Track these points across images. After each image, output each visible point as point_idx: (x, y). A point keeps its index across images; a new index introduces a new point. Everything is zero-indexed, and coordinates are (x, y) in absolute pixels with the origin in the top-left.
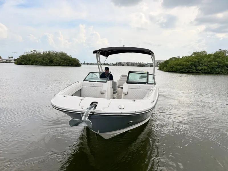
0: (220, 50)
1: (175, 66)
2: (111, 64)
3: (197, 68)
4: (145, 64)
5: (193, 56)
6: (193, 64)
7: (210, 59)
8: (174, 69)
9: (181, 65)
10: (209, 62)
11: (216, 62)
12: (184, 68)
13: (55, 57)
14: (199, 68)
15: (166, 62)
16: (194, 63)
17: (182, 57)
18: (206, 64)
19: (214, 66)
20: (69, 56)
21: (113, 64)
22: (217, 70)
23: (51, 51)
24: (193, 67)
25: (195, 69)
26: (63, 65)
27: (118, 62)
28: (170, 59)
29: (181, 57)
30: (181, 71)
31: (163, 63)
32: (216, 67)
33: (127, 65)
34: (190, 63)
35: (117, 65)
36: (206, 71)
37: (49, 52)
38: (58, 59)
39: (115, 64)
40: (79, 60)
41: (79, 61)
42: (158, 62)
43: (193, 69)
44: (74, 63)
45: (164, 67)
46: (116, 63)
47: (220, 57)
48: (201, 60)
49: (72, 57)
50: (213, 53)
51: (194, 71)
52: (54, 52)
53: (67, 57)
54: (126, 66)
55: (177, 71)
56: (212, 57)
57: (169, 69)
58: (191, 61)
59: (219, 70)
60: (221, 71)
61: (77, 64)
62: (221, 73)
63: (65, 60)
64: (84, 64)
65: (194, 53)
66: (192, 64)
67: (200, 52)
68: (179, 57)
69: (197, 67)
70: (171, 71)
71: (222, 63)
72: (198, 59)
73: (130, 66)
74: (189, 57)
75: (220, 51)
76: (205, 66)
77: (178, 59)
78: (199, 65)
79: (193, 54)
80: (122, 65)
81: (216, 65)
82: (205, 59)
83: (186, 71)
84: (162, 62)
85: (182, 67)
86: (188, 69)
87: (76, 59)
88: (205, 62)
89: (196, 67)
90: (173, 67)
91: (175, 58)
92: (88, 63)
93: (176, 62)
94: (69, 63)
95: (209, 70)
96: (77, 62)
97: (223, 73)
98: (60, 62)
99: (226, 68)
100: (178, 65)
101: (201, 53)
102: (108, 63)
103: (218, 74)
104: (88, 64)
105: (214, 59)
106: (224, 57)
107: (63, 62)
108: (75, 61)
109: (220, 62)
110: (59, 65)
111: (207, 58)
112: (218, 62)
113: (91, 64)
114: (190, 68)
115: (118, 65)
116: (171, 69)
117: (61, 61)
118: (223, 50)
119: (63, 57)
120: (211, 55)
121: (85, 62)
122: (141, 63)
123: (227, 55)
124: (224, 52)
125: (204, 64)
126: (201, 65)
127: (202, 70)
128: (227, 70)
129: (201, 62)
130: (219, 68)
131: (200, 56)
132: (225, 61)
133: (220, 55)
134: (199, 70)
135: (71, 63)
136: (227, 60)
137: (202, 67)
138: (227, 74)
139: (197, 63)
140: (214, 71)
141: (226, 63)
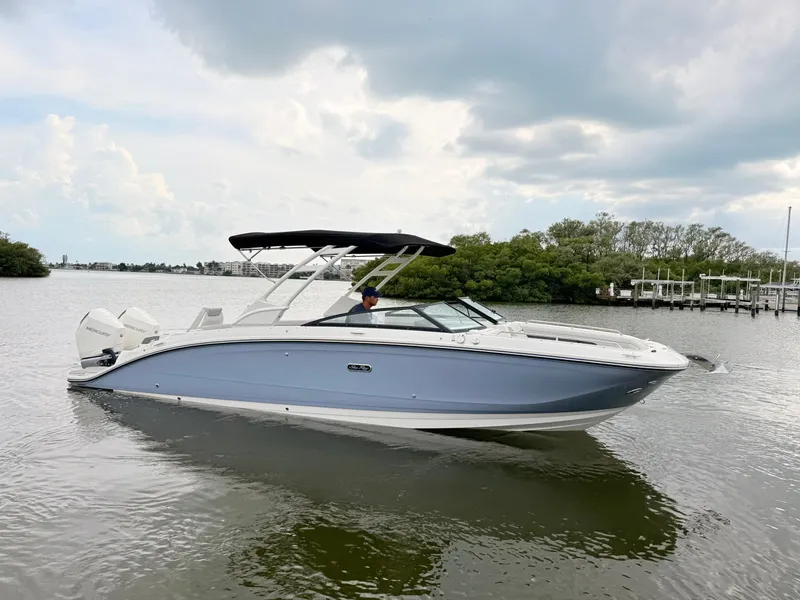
0: (525, 231)
1: (402, 279)
2: (178, 267)
3: (466, 285)
5: (454, 246)
6: (454, 273)
7: (500, 258)
8: (401, 289)
9: (418, 276)
10: (499, 266)
11: (515, 267)
12: (429, 285)
14: (471, 284)
16: (456, 269)
18: (490, 272)
19: (512, 280)
21: (185, 267)
22: (519, 290)
24: (455, 282)
25: (460, 288)
27: (208, 261)
30: (421, 293)
31: (365, 269)
32: (518, 281)
33: (241, 272)
34: (445, 269)
35: (202, 273)
36: (491, 294)
39: (196, 267)
40: (40, 252)
41: (40, 256)
42: (350, 263)
43: (455, 289)
44: (17, 261)
46: (199, 265)
47: (525, 251)
48: (475, 262)
49: (6, 240)
50: (508, 239)
51: (459, 293)
54: (239, 276)
55: (407, 295)
56: (506, 251)
58: (446, 263)
59: (526, 291)
60: (531, 295)
61: (31, 267)
62: (531, 299)
64: (62, 266)
65: (457, 240)
66: (452, 274)
67: (471, 235)
69: (465, 282)
70: (392, 293)
71: (533, 271)
72: (469, 257)
73: (253, 276)
75: (525, 234)
76: (486, 277)
78: (472, 277)
79: (452, 243)
80: (222, 273)
81: (516, 276)
82: (487, 258)
83: (433, 293)
84: (362, 264)
85: (422, 282)
86: (441, 289)
87: (22, 246)
88: (487, 267)
89: (463, 281)
90: (396, 281)
92: (80, 263)
95: (499, 290)
96: (32, 259)
97: (537, 300)
99: (543, 284)
100: (412, 276)
101: (476, 239)
102: (167, 265)
103: (522, 301)
104: (78, 267)
105: (511, 258)
106: (537, 252)
108: (22, 256)
109: (529, 269)
111: (490, 255)
112: (520, 267)
113: (93, 267)
114: (446, 286)
115: (207, 271)
118: (532, 232)
120: (501, 246)
121: (65, 258)
123: (544, 246)
124: (538, 237)
125: (483, 273)
126: (476, 274)
127: (479, 290)
128: (547, 290)
129: (475, 267)
130: (526, 286)
131: (472, 249)
132: (540, 264)
133: (525, 246)
134: (471, 292)
135: (1, 264)
136: (547, 262)
137: (479, 282)
138: (549, 302)
139: (465, 270)
140: (511, 294)
141: (543, 270)
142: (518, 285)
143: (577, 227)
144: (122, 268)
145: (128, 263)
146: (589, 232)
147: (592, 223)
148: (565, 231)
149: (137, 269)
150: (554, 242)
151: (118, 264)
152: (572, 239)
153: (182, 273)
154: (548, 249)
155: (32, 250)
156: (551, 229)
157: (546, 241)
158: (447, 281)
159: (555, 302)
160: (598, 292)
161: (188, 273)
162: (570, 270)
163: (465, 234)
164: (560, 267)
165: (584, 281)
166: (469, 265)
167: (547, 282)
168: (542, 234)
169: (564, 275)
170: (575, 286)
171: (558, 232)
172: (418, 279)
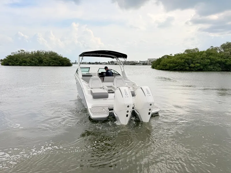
0: (212, 47)
1: (168, 64)
2: (103, 63)
3: (190, 66)
4: (137, 63)
5: (186, 53)
6: (186, 62)
7: (202, 56)
8: (167, 67)
9: (174, 63)
10: (202, 59)
11: (208, 59)
12: (177, 66)
13: (44, 57)
14: (192, 65)
15: (159, 60)
16: (187, 60)
17: (175, 55)
18: (199, 61)
19: (207, 63)
20: (59, 55)
21: (105, 63)
22: (209, 67)
23: (40, 51)
24: (186, 65)
25: (188, 66)
26: (53, 65)
28: (163, 57)
29: (173, 55)
30: (174, 68)
31: (156, 61)
32: (209, 64)
34: (183, 61)
35: (109, 64)
36: (199, 68)
37: (38, 52)
38: (48, 58)
40: (70, 60)
41: (70, 61)
42: (150, 60)
43: (186, 67)
44: (65, 62)
45: (157, 65)
46: (109, 62)
47: (212, 54)
48: (194, 58)
49: (62, 57)
50: (205, 50)
51: (188, 68)
52: (43, 51)
53: (57, 56)
55: (170, 69)
56: (205, 54)
57: (162, 67)
58: (183, 58)
60: (213, 68)
61: (68, 64)
62: (213, 70)
63: (55, 59)
64: (75, 63)
65: (187, 51)
66: (185, 62)
67: (192, 49)
68: (171, 55)
70: (165, 69)
71: (215, 60)
72: (191, 56)
74: (181, 54)
75: (212, 48)
76: (197, 63)
77: (171, 57)
78: (192, 63)
79: (185, 52)
80: (114, 64)
82: (198, 56)
83: (179, 69)
84: (154, 60)
85: (175, 65)
86: (181, 67)
87: (66, 58)
88: (198, 59)
89: (189, 64)
90: (166, 65)
91: (168, 56)
93: (169, 60)
94: (59, 62)
95: (202, 67)
96: (68, 62)
97: (215, 70)
98: (50, 62)
99: (218, 64)
100: (171, 63)
101: (194, 50)
102: (101, 62)
103: (211, 70)
105: (206, 56)
106: (216, 54)
107: (53, 61)
109: (213, 60)
110: (49, 65)
111: (199, 55)
112: (210, 59)
113: (83, 63)
114: (183, 66)
115: (111, 63)
116: (164, 67)
117: (51, 60)
118: (214, 47)
119: (53, 57)
120: (203, 52)
121: (76, 61)
122: (133, 61)
123: (218, 52)
124: (216, 49)
125: (196, 62)
126: (194, 62)
127: (195, 67)
128: (219, 67)
129: (193, 60)
130: (212, 65)
131: (192, 53)
132: (217, 58)
133: (212, 52)
134: (192, 68)
135: (61, 63)
136: (220, 57)
137: (195, 64)
138: (220, 71)
139: (190, 61)
140: (206, 68)
141: (218, 60)
142: (209, 65)
145: (91, 62)
148: (227, 46)
149: (93, 64)
150: (222, 50)
151: (89, 62)
152: (229, 49)
154: (221, 52)
155: (68, 59)
156: (222, 46)
157: (220, 50)
158: (183, 64)
161: (106, 64)
162: (229, 60)
164: (225, 58)
166: (191, 59)
167: (220, 64)
168: (218, 48)
169: (226, 61)
171: (224, 47)
172: (173, 64)
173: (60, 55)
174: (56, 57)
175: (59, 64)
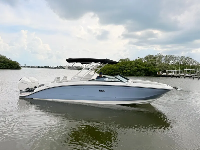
0: (139, 58)
1: (107, 70)
2: (52, 67)
3: (123, 72)
5: (120, 62)
6: (121, 68)
7: (132, 65)
8: (107, 72)
10: (132, 67)
11: (136, 67)
12: (114, 71)
14: (125, 71)
18: (130, 68)
20: (8, 59)
22: (137, 73)
24: (121, 71)
26: (2, 68)
27: (60, 66)
30: (112, 73)
32: (137, 70)
33: (68, 68)
34: (118, 67)
35: (58, 68)
36: (130, 74)
39: (56, 67)
40: (19, 63)
41: (19, 64)
44: (14, 66)
46: (57, 66)
47: (138, 63)
49: (11, 61)
53: (6, 60)
54: (67, 69)
56: (134, 63)
59: (139, 73)
60: (140, 74)
61: (17, 67)
62: (140, 75)
63: (4, 62)
64: (24, 67)
65: (121, 60)
66: (120, 68)
67: (125, 59)
70: (105, 74)
71: (141, 68)
72: (124, 64)
73: (70, 69)
76: (129, 69)
78: (125, 69)
79: (120, 61)
80: (63, 68)
81: (136, 69)
82: (129, 64)
83: (115, 74)
85: (112, 71)
86: (117, 72)
87: (15, 62)
89: (123, 71)
90: (106, 70)
92: (29, 66)
93: (108, 67)
94: (8, 65)
95: (132, 73)
96: (17, 65)
97: (141, 75)
99: (143, 71)
100: (109, 69)
101: (126, 60)
102: (50, 67)
103: (138, 75)
104: (28, 67)
105: (135, 64)
106: (141, 63)
107: (2, 65)
108: (15, 64)
109: (139, 67)
112: (137, 67)
113: (32, 67)
114: (118, 71)
115: (59, 68)
116: (104, 72)
119: (2, 60)
120: (133, 61)
121: (25, 65)
122: (80, 67)
123: (143, 62)
124: (142, 59)
127: (127, 73)
128: (144, 73)
129: (126, 67)
131: (125, 62)
132: (142, 66)
133: (138, 62)
134: (125, 73)
135: (10, 66)
136: (144, 66)
137: (127, 71)
138: (145, 76)
139: (123, 68)
140: (135, 74)
141: (143, 68)
142: (137, 71)
143: (152, 57)
144: (39, 67)
145: (40, 66)
146: (155, 58)
147: (156, 56)
148: (149, 58)
149: (42, 67)
150: (146, 61)
151: (38, 66)
152: (151, 60)
153: (53, 68)
154: (145, 62)
155: (17, 63)
156: (145, 57)
157: (144, 60)
159: (146, 76)
160: (157, 73)
161: (54, 68)
162: (150, 68)
163: (123, 59)
164: (148, 67)
165: (154, 70)
166: (124, 66)
167: (144, 71)
168: (143, 58)
169: (149, 69)
170: (151, 72)
171: (147, 58)
172: (111, 70)
173: (10, 59)
174: (4, 60)
175: (8, 67)
